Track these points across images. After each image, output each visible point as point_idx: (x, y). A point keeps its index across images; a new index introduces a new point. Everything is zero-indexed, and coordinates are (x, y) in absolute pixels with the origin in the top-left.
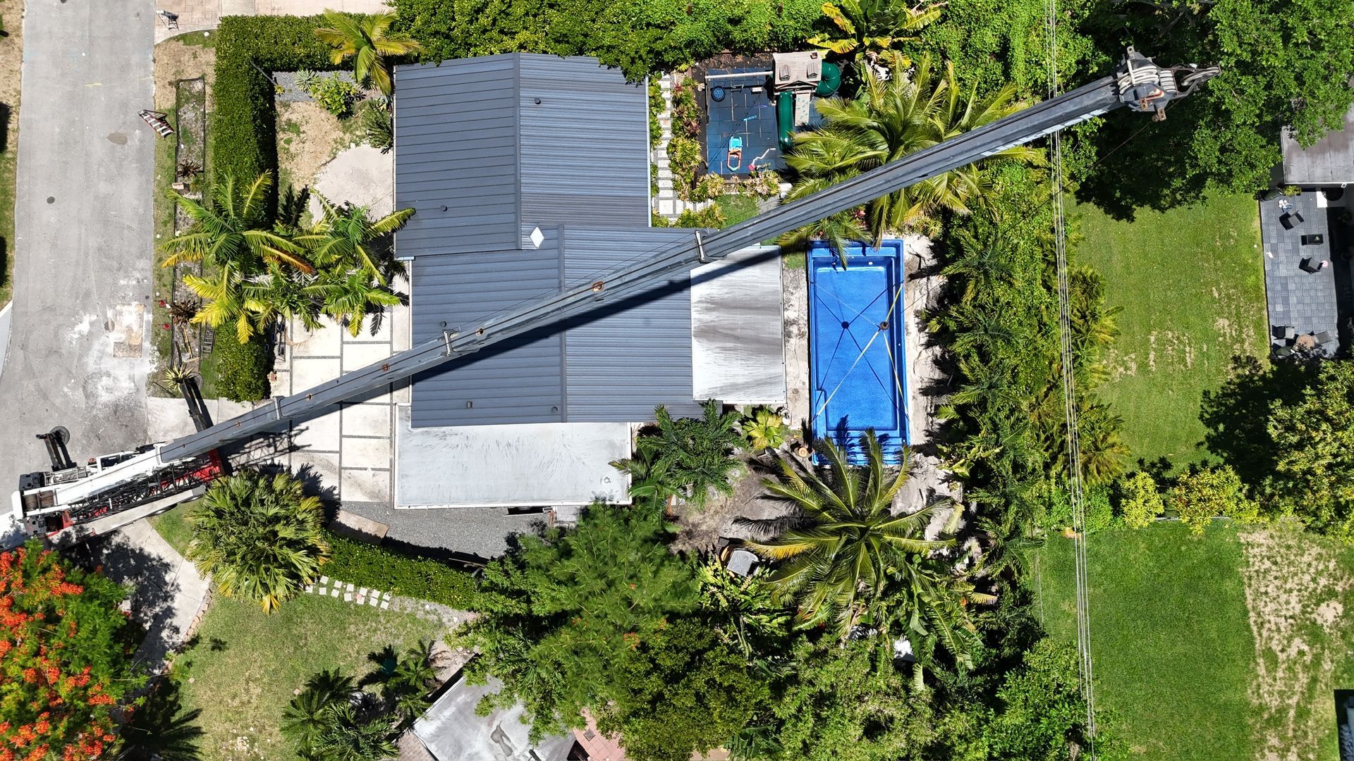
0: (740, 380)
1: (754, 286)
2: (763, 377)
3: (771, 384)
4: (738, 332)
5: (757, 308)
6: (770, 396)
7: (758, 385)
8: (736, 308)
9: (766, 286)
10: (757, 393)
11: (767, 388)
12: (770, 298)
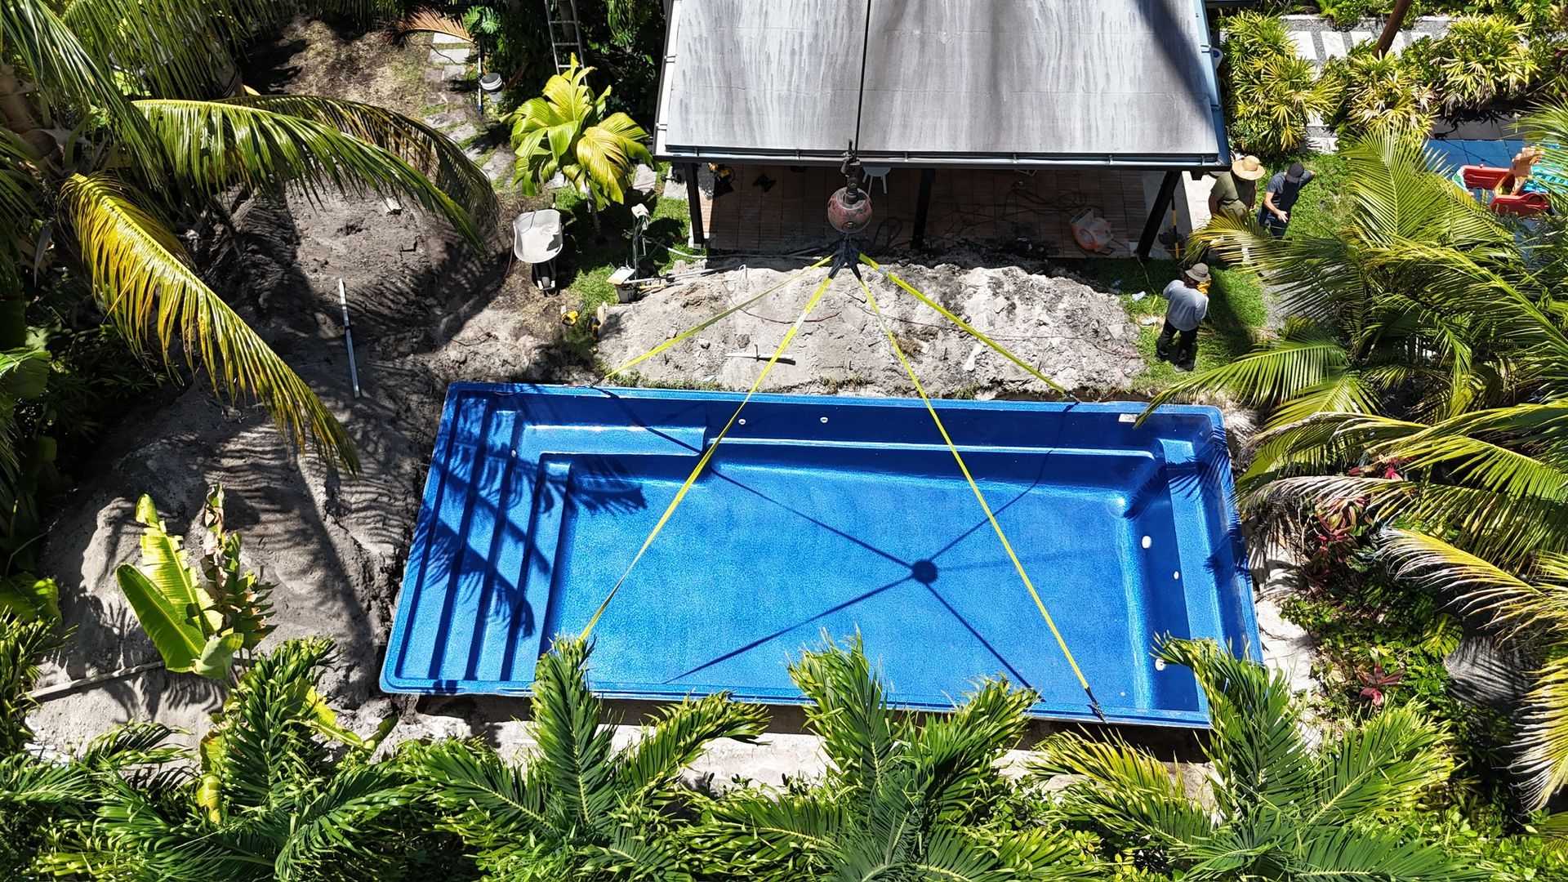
0: (747, 31)
1: (1072, 78)
2: (753, 93)
3: (729, 112)
4: (910, 28)
5: (994, 86)
6: (684, 107)
7: (728, 76)
8: (995, 29)
9: (1077, 112)
10: (700, 72)
11: (715, 97)
12: (1034, 123)
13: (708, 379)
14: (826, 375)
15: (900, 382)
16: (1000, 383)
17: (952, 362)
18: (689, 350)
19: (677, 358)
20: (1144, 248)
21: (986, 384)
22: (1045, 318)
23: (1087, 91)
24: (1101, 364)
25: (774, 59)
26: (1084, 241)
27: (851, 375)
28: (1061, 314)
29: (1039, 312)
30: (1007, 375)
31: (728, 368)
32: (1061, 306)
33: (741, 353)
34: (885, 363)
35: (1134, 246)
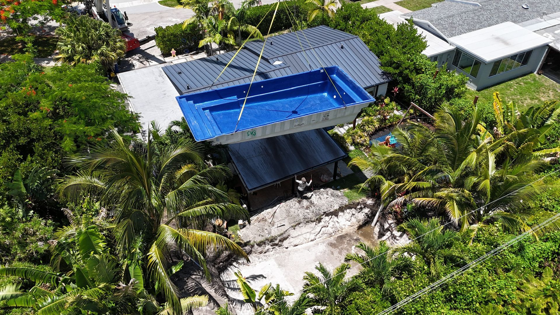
2: (259, 174)
4: (280, 153)
5: (301, 157)
6: (248, 182)
7: (253, 173)
9: (318, 156)
13: (270, 236)
14: (292, 225)
15: (307, 220)
16: (325, 213)
17: (315, 212)
18: (263, 231)
19: (262, 234)
20: (334, 178)
21: (323, 214)
22: (327, 196)
23: (317, 152)
24: (341, 201)
25: (259, 166)
26: (324, 181)
27: (297, 223)
28: (330, 195)
29: (325, 196)
30: (326, 210)
31: (273, 232)
32: (329, 193)
33: (274, 227)
34: (302, 218)
35: (332, 178)
